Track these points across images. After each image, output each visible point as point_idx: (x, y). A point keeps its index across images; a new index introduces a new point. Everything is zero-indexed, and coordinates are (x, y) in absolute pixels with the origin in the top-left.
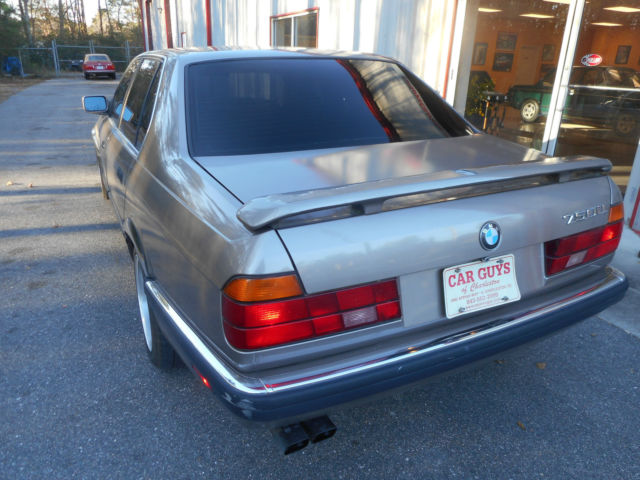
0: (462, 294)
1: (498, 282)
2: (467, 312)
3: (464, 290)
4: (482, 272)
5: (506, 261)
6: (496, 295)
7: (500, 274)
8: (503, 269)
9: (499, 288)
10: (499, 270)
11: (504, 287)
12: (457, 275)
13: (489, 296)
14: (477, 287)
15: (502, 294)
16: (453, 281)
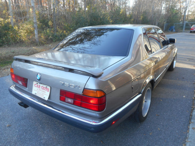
0: (36, 90)
1: (45, 92)
2: (36, 95)
3: (37, 89)
4: (42, 87)
5: (48, 88)
6: (43, 95)
7: (46, 90)
8: (47, 90)
9: (45, 94)
10: (46, 89)
11: (46, 95)
12: (37, 85)
13: (42, 95)
14: (40, 90)
15: (45, 96)
16: (36, 85)
